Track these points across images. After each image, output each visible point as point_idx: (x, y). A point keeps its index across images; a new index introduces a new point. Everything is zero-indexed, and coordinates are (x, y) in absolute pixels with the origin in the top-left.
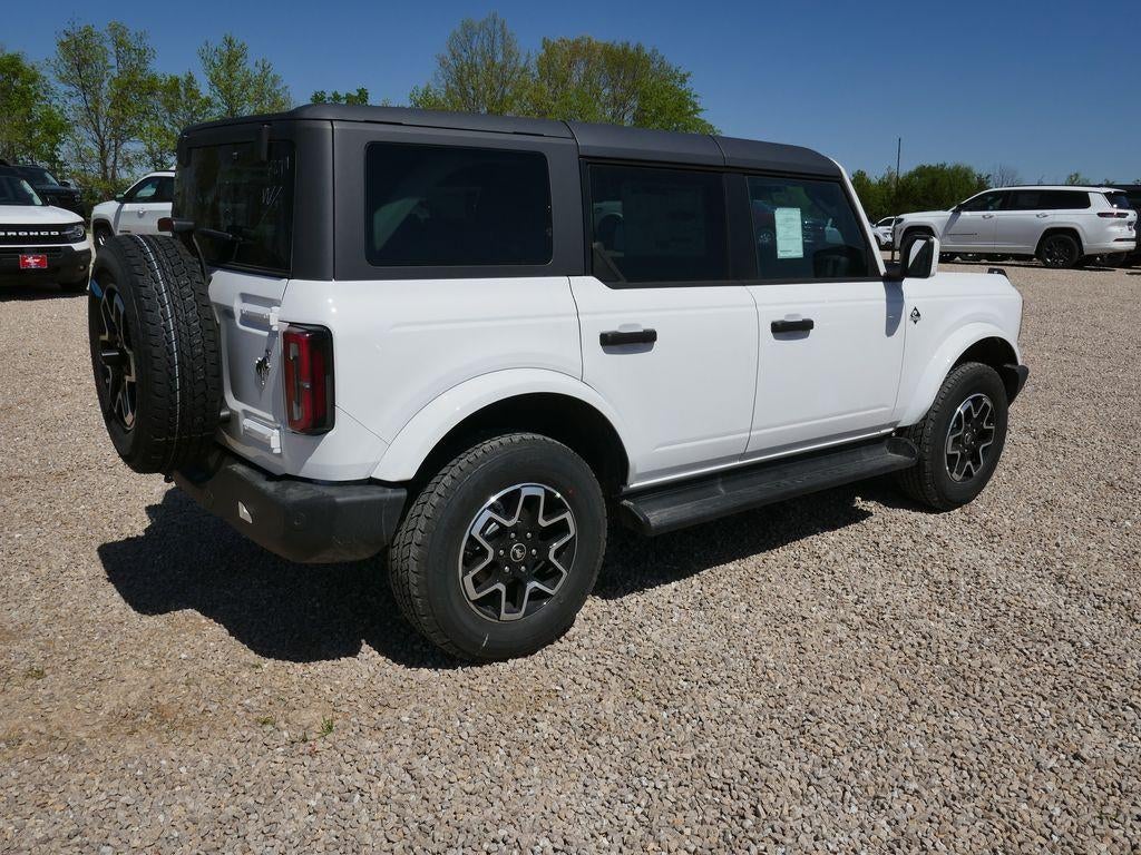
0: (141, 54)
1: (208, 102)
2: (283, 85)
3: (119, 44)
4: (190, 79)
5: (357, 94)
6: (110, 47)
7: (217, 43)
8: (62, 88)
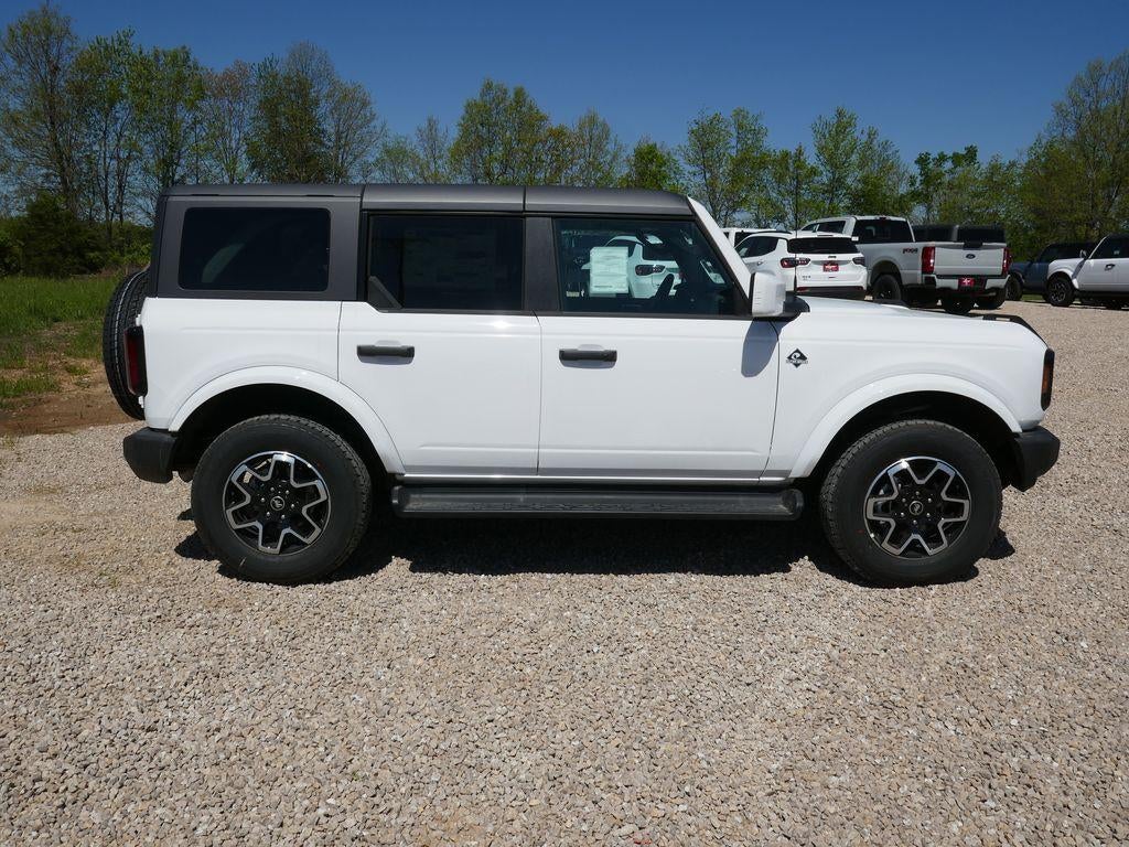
0: (756, 133)
1: (814, 172)
2: (894, 149)
3: (740, 126)
4: (800, 153)
5: (964, 152)
6: (734, 132)
7: (831, 117)
8: (689, 168)
